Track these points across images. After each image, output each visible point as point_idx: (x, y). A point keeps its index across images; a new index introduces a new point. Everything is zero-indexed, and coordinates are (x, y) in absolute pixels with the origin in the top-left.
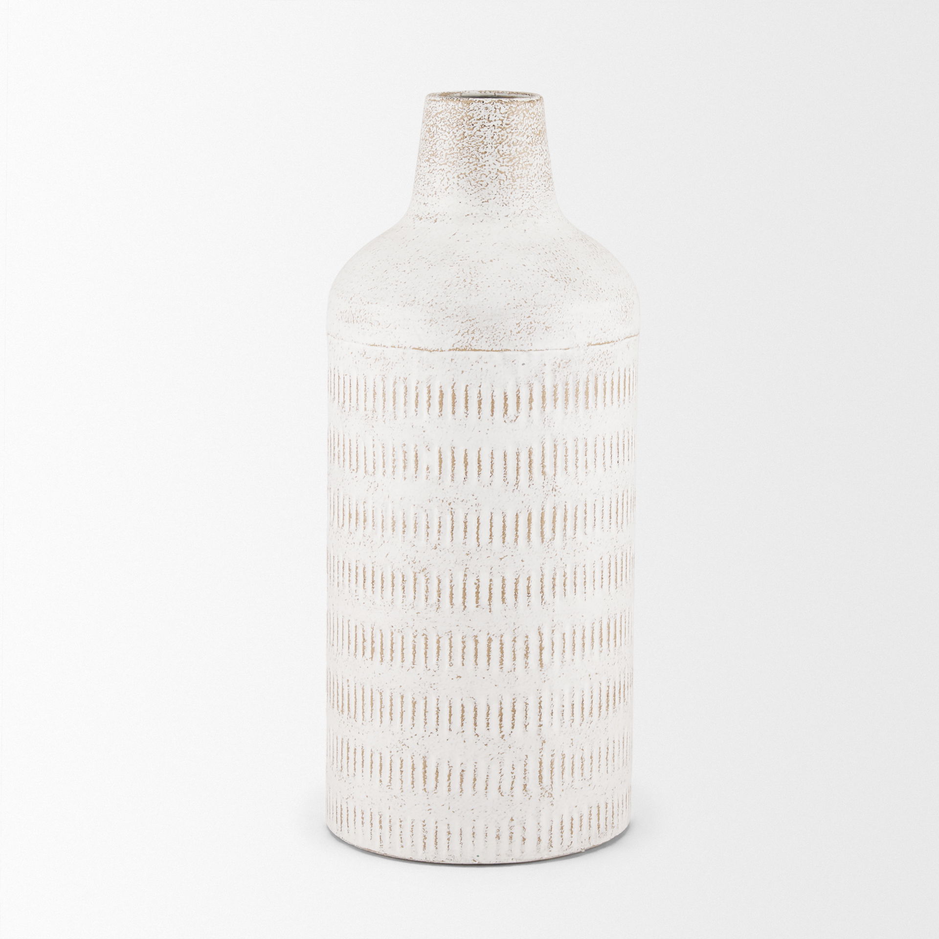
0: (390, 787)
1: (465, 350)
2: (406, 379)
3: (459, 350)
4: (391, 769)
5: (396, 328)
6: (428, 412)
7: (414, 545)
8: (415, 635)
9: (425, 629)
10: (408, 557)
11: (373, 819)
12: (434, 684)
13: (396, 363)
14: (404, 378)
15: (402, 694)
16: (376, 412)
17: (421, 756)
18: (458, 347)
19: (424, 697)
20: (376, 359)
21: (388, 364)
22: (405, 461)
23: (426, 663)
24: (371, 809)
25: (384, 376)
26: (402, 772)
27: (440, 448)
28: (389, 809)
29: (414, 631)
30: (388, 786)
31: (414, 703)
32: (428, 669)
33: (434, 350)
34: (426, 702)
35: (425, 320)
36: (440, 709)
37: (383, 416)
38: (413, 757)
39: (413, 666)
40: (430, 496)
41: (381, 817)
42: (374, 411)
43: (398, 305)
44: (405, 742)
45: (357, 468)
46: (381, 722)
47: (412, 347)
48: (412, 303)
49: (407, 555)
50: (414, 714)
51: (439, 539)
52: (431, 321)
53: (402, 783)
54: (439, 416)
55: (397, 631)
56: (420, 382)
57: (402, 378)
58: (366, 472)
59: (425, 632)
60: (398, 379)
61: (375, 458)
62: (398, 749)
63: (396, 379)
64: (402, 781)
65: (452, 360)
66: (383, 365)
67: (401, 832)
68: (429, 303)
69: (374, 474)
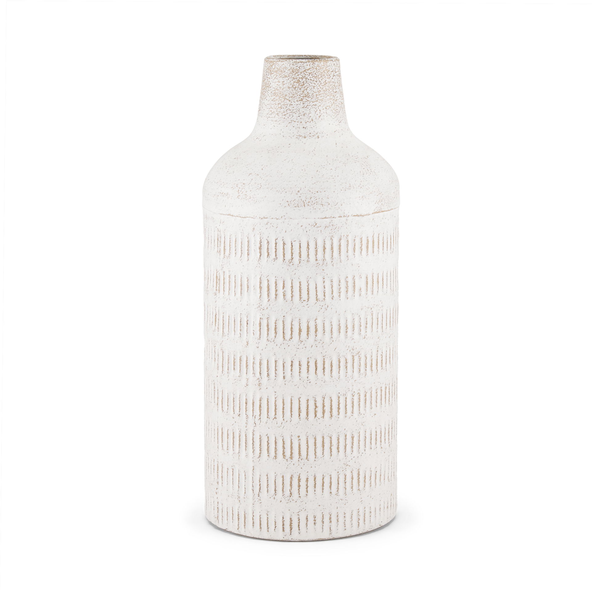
0: (338, 494)
1: (379, 212)
2: (347, 236)
3: (377, 213)
4: (338, 483)
5: (342, 205)
6: (361, 254)
7: (353, 339)
8: (353, 395)
9: (359, 390)
10: (350, 347)
11: (324, 519)
12: (364, 422)
13: (341, 227)
14: (347, 235)
15: (345, 434)
16: (326, 260)
17: (357, 469)
18: (377, 211)
19: (359, 432)
20: (326, 227)
21: (336, 228)
22: (347, 288)
23: (359, 411)
24: (322, 513)
25: (332, 236)
26: (345, 482)
27: (367, 275)
28: (337, 508)
29: (353, 392)
30: (336, 494)
31: (353, 438)
32: (361, 414)
33: (365, 215)
34: (359, 435)
35: (360, 197)
36: (366, 437)
37: (332, 262)
38: (352, 471)
39: (352, 414)
40: (362, 306)
41: (331, 516)
42: (324, 260)
43: (341, 190)
44: (348, 463)
45: (308, 299)
46: (331, 455)
47: (353, 215)
48: (350, 188)
49: (349, 346)
50: (353, 444)
51: (366, 332)
52: (362, 197)
53: (346, 490)
54: (367, 255)
55: (342, 395)
56: (357, 236)
57: (345, 236)
58: (317, 300)
59: (359, 392)
60: (342, 237)
61: (325, 289)
62: (343, 469)
63: (341, 237)
64: (346, 488)
65: (373, 219)
66: (332, 230)
67: (345, 520)
68: (359, 186)
69: (325, 300)
